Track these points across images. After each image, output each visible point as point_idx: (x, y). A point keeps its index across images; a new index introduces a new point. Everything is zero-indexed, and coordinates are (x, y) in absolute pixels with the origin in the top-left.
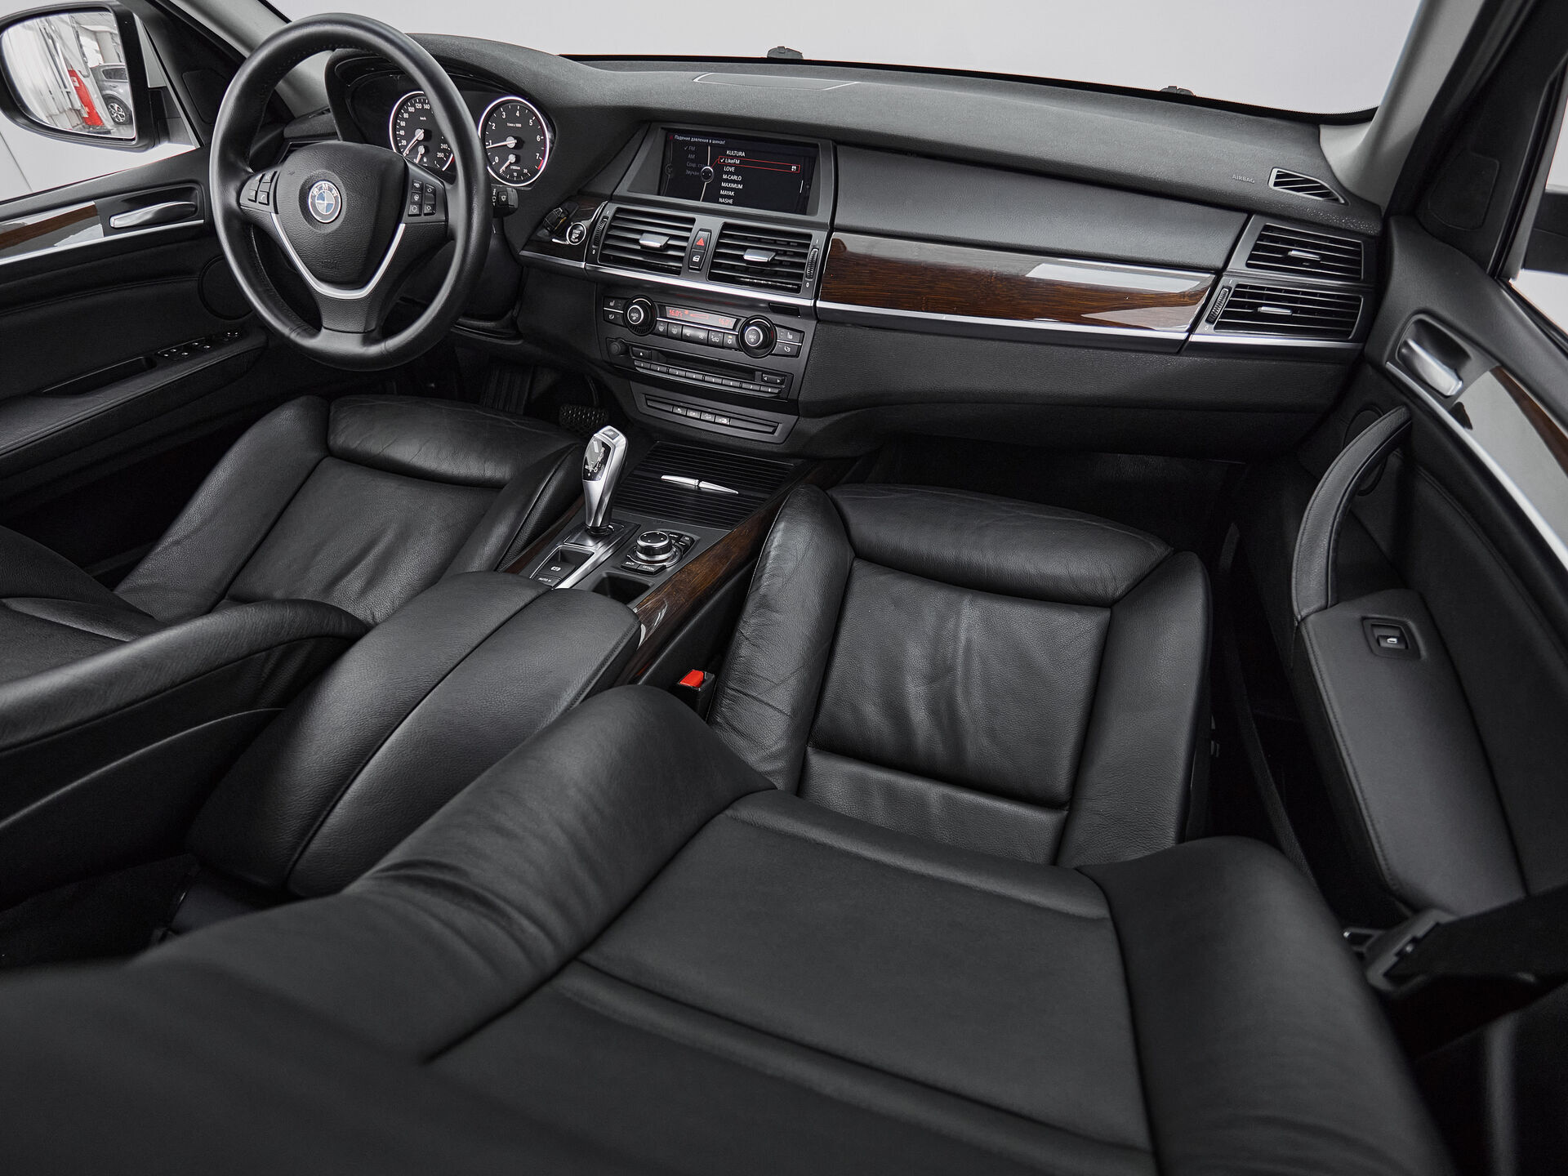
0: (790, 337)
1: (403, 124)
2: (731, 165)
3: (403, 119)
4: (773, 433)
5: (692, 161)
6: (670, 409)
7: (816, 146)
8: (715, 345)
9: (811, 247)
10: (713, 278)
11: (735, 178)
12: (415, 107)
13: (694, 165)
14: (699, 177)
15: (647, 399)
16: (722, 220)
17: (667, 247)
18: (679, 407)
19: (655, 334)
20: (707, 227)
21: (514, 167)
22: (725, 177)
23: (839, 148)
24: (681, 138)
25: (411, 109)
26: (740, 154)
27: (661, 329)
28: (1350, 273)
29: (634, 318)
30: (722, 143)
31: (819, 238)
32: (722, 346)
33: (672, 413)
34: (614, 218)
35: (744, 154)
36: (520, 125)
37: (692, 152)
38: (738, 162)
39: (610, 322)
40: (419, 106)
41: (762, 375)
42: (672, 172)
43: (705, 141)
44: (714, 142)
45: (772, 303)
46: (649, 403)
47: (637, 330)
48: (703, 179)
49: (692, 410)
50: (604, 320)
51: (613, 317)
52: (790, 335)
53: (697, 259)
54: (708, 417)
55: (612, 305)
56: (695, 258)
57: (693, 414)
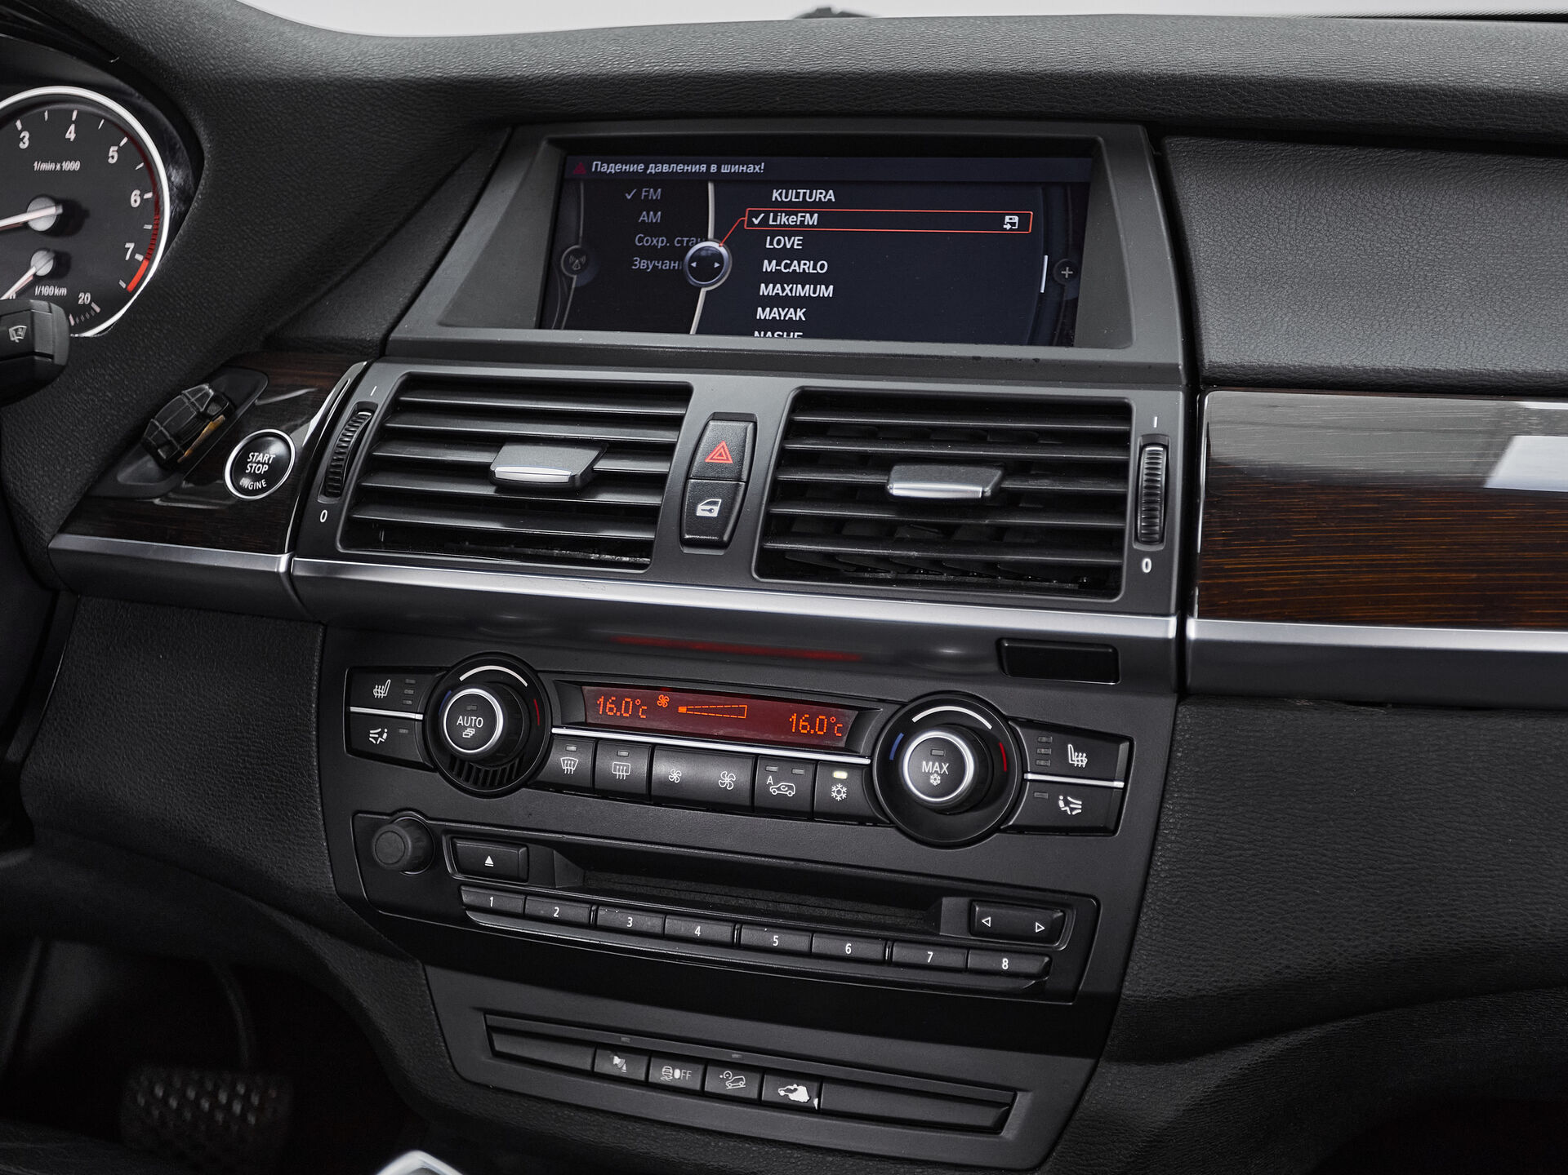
0: (1079, 759)
2: (789, 232)
4: (997, 1128)
5: (651, 230)
6: (580, 1059)
7: (1087, 149)
8: (779, 811)
9: (1136, 442)
11: (806, 266)
13: (660, 242)
14: (679, 273)
15: (491, 1029)
16: (789, 384)
17: (594, 480)
18: (620, 1050)
19: (543, 787)
20: (738, 406)
21: (47, 290)
22: (769, 266)
23: (1173, 145)
24: (614, 168)
26: (819, 195)
29: (469, 733)
30: (751, 169)
31: (1159, 411)
32: (810, 811)
33: (592, 1074)
34: (396, 407)
35: (831, 195)
36: (75, 166)
37: (651, 206)
38: (812, 220)
39: (370, 755)
41: (971, 911)
42: (584, 266)
43: (695, 168)
44: (725, 169)
45: (1009, 639)
46: (502, 1044)
47: (481, 775)
48: (693, 281)
49: (676, 1060)
50: (348, 751)
51: (385, 736)
52: (1076, 754)
53: (710, 511)
54: (734, 1083)
55: (383, 695)
56: (702, 510)
57: (678, 1074)
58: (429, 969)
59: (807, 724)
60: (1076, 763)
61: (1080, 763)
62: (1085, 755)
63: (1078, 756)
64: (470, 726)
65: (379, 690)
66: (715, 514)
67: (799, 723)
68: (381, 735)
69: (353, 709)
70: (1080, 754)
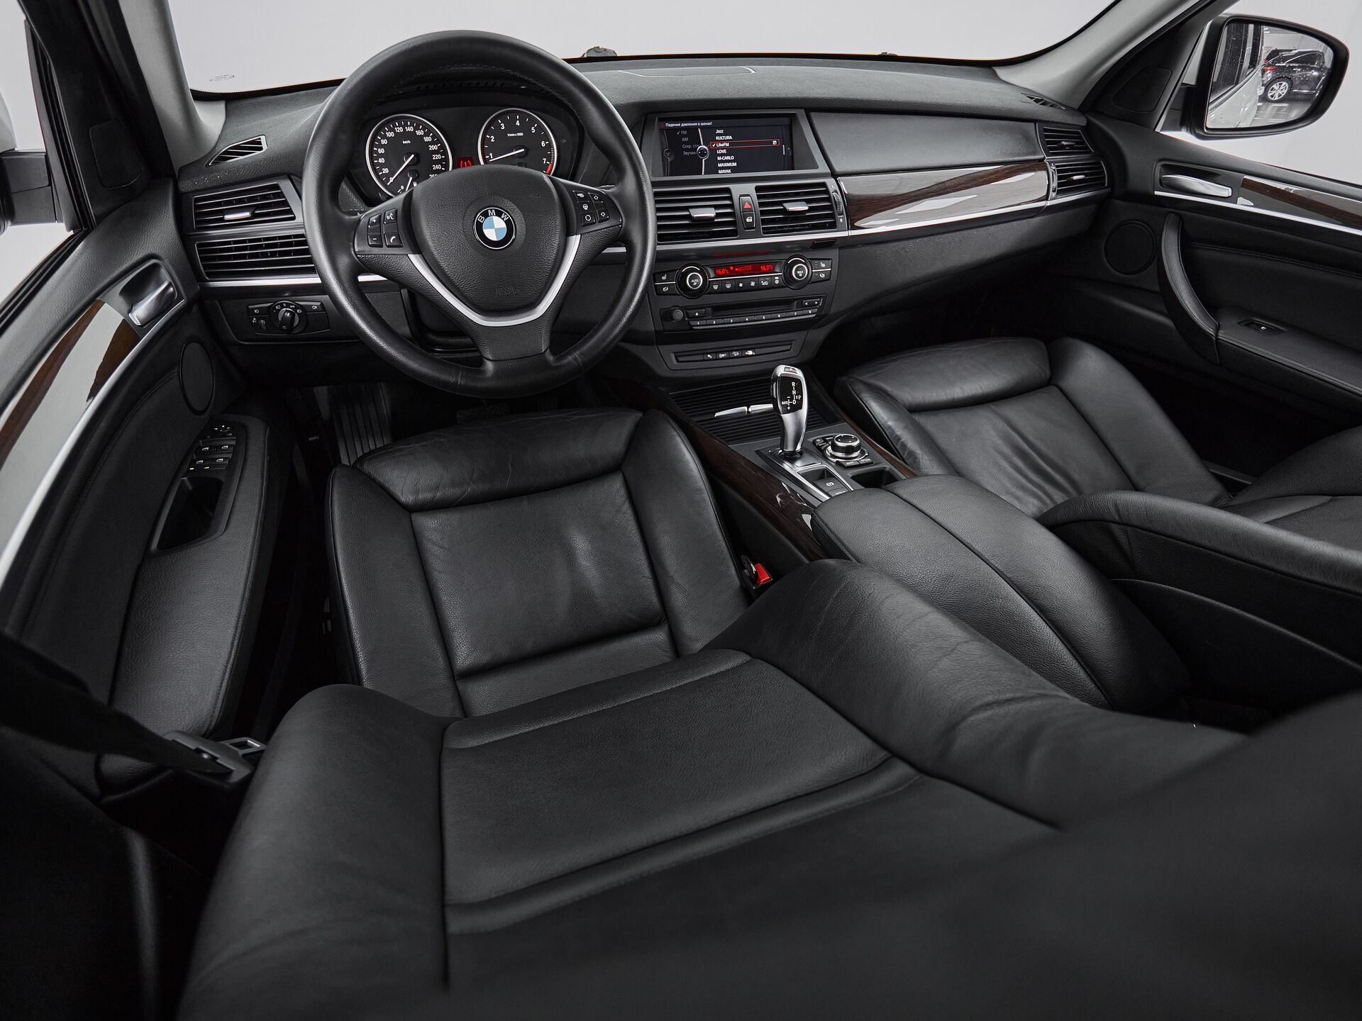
0: (823, 265)
1: (381, 151)
3: (381, 146)
5: (686, 143)
6: (700, 357)
7: (792, 115)
8: (766, 288)
9: (830, 192)
10: (768, 232)
11: (728, 158)
12: (394, 131)
13: (689, 147)
14: (696, 155)
15: (681, 356)
16: (753, 185)
18: (709, 353)
19: (709, 293)
20: (745, 193)
23: (813, 114)
24: (672, 125)
25: (390, 134)
26: (728, 138)
27: (716, 287)
28: (1085, 150)
29: (695, 283)
30: (709, 124)
31: (831, 184)
32: (772, 287)
33: (704, 360)
35: (731, 138)
36: (522, 134)
37: (684, 136)
38: (728, 145)
39: (665, 294)
40: (400, 130)
41: (802, 303)
42: (670, 155)
43: (694, 124)
44: (702, 124)
45: (814, 241)
46: (680, 359)
47: (694, 294)
48: (700, 157)
49: (722, 352)
50: (658, 294)
51: (667, 289)
54: (736, 354)
56: (748, 220)
57: (723, 355)
65: (664, 278)
66: (751, 220)
67: (763, 268)
69: (657, 284)
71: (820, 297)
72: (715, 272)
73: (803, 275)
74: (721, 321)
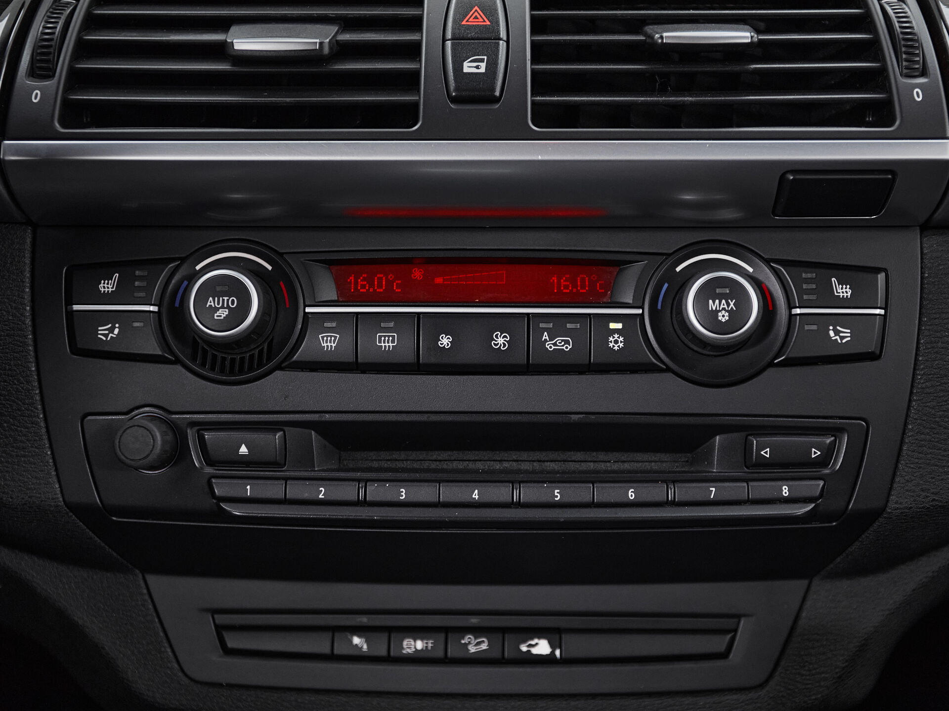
0: (844, 291)
4: (724, 655)
6: (319, 644)
15: (220, 629)
18: (359, 630)
32: (587, 365)
33: (332, 657)
45: (793, 172)
46: (233, 641)
47: (227, 363)
49: (416, 632)
50: (72, 352)
51: (116, 331)
52: (841, 286)
53: (477, 67)
54: (476, 646)
55: (110, 290)
56: (468, 67)
57: (419, 645)
58: (152, 579)
59: (568, 283)
60: (841, 295)
61: (845, 295)
62: (848, 286)
63: (842, 289)
64: (223, 307)
65: (106, 285)
66: (483, 70)
68: (111, 330)
69: (76, 307)
70: (844, 286)
71: (836, 431)
72: (340, 286)
73: (738, 316)
74: (348, 492)
